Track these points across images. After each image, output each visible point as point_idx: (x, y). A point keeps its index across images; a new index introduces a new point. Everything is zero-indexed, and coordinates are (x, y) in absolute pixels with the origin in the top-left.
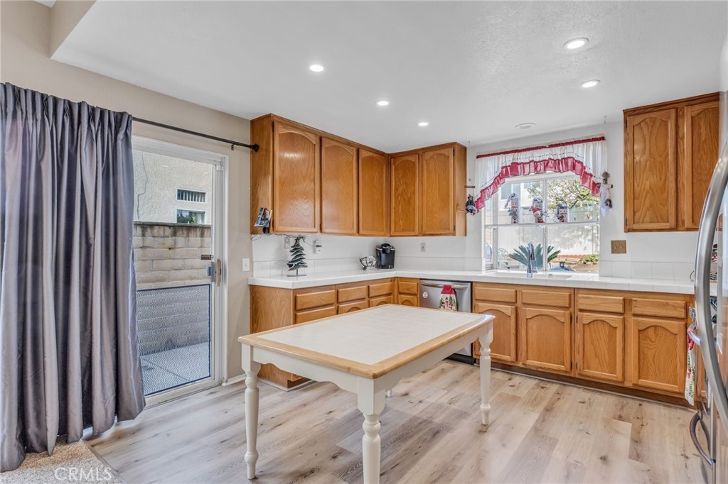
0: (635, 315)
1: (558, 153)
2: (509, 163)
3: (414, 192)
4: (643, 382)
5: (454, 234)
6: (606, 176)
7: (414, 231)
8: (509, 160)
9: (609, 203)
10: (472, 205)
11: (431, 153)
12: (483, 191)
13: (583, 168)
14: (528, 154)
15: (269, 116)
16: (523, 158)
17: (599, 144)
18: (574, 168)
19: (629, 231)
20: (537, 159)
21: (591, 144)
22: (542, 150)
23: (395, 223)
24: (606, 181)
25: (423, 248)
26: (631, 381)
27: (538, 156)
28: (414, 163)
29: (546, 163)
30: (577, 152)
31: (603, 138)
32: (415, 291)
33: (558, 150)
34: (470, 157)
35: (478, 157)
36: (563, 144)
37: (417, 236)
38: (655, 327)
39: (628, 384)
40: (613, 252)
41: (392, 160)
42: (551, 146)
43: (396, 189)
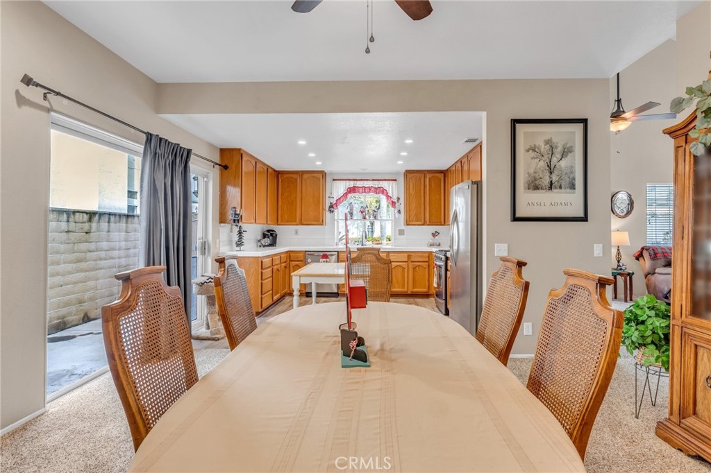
0: (412, 262)
1: (376, 184)
2: (352, 186)
3: (296, 197)
4: (415, 290)
5: (322, 225)
6: (398, 199)
7: (296, 221)
8: (351, 184)
9: (399, 212)
10: (332, 207)
11: (308, 175)
12: (337, 200)
13: (387, 193)
14: (362, 182)
15: (239, 150)
16: (359, 184)
17: (394, 182)
18: (383, 193)
19: (408, 225)
20: (366, 186)
21: (391, 182)
22: (368, 182)
23: (282, 216)
24: (398, 201)
25: (297, 232)
26: (411, 290)
27: (367, 184)
28: (296, 179)
29: (370, 188)
30: (385, 185)
31: (395, 180)
32: (302, 259)
33: (376, 182)
34: (329, 179)
35: (334, 180)
36: (378, 180)
37: (297, 225)
38: (419, 266)
39: (409, 293)
40: (399, 234)
41: (280, 175)
42: (373, 180)
43: (282, 195)
